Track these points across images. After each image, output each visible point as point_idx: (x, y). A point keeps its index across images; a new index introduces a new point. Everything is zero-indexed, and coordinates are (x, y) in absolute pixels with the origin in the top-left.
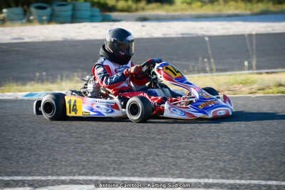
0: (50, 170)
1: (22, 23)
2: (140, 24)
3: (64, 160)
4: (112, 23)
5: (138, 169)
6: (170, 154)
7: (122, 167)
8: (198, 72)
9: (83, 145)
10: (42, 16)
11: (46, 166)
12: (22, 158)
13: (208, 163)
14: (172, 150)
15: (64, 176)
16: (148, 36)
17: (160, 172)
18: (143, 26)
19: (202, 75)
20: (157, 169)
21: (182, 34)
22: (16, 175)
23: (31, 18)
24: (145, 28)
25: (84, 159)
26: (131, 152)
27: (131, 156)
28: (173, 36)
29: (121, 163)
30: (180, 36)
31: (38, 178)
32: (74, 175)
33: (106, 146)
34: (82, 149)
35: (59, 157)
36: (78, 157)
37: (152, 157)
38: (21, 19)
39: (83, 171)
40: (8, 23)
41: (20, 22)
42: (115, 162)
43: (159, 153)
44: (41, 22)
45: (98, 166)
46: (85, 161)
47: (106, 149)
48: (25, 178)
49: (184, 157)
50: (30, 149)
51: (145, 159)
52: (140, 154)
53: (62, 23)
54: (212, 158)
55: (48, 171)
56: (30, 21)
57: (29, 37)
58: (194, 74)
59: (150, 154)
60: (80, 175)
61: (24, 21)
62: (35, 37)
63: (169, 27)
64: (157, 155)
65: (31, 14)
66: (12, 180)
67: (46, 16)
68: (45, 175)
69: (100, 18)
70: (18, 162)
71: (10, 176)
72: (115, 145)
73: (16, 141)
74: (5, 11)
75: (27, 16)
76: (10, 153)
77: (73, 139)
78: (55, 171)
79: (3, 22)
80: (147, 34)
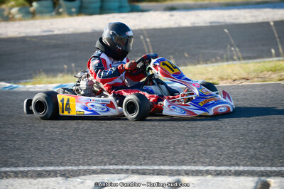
0: (82, 160)
1: (52, 16)
2: (168, 13)
3: (95, 149)
4: (140, 13)
5: (168, 158)
6: (199, 142)
7: (152, 156)
8: (227, 60)
9: (113, 135)
10: (71, 8)
11: (78, 157)
12: (54, 148)
13: (238, 151)
14: (202, 138)
15: (95, 165)
16: (176, 26)
17: (189, 161)
18: (171, 16)
19: (231, 63)
20: (187, 158)
21: (211, 23)
22: (48, 166)
23: (61, 10)
24: (174, 18)
25: (115, 149)
26: (161, 141)
27: (161, 145)
28: (202, 24)
29: (151, 152)
30: (208, 24)
31: (70, 168)
32: (105, 165)
33: (136, 136)
34: (113, 138)
35: (90, 147)
36: (108, 147)
37: (181, 146)
38: (51, 12)
39: (113, 161)
40: (38, 16)
41: (49, 15)
42: (145, 151)
43: (189, 142)
44: (70, 14)
45: (128, 155)
46: (115, 151)
47: (136, 138)
48: (57, 168)
49: (213, 145)
50: (61, 140)
51: (174, 148)
52: (170, 143)
53: (91, 14)
54: (242, 146)
55: (79, 161)
56: (59, 14)
57: (59, 30)
58: (223, 62)
59: (179, 143)
60: (111, 164)
61: (54, 13)
62: (64, 29)
63: (197, 16)
64: (187, 144)
65: (60, 7)
66: (44, 170)
67: (75, 8)
68: (76, 165)
69: (129, 9)
70: (49, 153)
71: (42, 166)
72: (145, 134)
73: (48, 132)
74: (35, 4)
75: (57, 8)
76: (42, 144)
77: (103, 129)
78: (86, 160)
79: (33, 15)
80: (175, 23)
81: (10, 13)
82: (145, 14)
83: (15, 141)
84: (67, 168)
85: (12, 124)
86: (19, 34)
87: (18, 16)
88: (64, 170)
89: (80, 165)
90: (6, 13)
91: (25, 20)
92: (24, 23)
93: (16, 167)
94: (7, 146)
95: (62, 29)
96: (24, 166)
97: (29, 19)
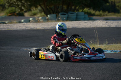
2: (105, 21)
4: (93, 21)
6: (118, 78)
9: (80, 72)
10: (64, 18)
18: (106, 22)
23: (59, 19)
24: (108, 23)
26: (101, 76)
27: (101, 78)
33: (90, 73)
38: (55, 19)
44: (63, 20)
47: (90, 74)
50: (58, 73)
52: (105, 77)
53: (72, 21)
59: (109, 77)
63: (118, 23)
64: (113, 78)
65: (59, 17)
67: (65, 18)
69: (88, 19)
72: (94, 73)
73: (53, 70)
74: (49, 16)
77: (76, 70)
79: (48, 20)
80: (108, 26)
81: (38, 19)
82: (95, 21)
85: (38, 66)
86: (42, 28)
87: (41, 20)
90: (37, 19)
91: (44, 22)
92: (44, 23)
94: (35, 75)
97: (46, 22)
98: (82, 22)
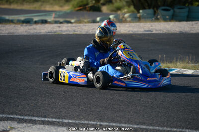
0: (166, 123)
3: (176, 117)
9: (190, 108)
10: (166, 16)
11: (163, 120)
12: (146, 113)
15: (175, 128)
22: (142, 125)
23: (159, 17)
25: (190, 118)
31: (157, 127)
32: (183, 128)
34: (189, 110)
35: (172, 114)
38: (151, 18)
39: (188, 126)
40: (142, 20)
44: (165, 20)
48: (148, 127)
50: (152, 107)
53: (180, 21)
56: (157, 19)
57: (156, 30)
60: (186, 128)
61: (153, 19)
62: (160, 30)
65: (158, 15)
66: (139, 128)
67: (168, 16)
68: (162, 126)
70: (143, 115)
71: (138, 124)
73: (143, 101)
74: (141, 11)
75: (156, 16)
76: (139, 109)
77: (183, 103)
78: (169, 124)
79: (139, 19)
81: (123, 17)
83: (121, 105)
84: (155, 127)
86: (129, 31)
87: (129, 19)
88: (153, 129)
89: (164, 126)
90: (121, 17)
91: (133, 22)
92: (133, 24)
93: (120, 123)
94: (114, 108)
95: (158, 30)
96: (125, 123)
97: (136, 22)
98: (196, 23)
